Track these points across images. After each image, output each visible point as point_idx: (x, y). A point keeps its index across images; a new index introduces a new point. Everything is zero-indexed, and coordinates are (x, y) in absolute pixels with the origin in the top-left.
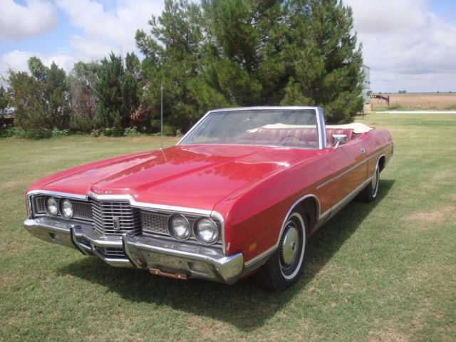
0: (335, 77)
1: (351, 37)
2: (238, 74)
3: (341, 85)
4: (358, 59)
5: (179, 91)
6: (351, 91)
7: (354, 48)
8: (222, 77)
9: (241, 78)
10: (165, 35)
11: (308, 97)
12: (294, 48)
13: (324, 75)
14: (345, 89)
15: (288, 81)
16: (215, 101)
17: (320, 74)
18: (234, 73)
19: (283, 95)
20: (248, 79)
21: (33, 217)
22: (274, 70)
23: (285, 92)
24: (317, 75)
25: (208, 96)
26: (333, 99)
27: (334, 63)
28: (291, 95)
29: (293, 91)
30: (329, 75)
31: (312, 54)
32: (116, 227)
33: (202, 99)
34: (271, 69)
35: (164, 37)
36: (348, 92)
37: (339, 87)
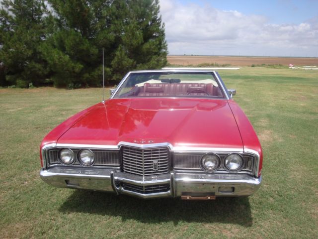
0: (150, 46)
1: (158, 19)
2: (81, 41)
3: (154, 51)
4: (162, 34)
5: (30, 53)
6: (159, 55)
7: (160, 26)
8: (68, 43)
9: (83, 44)
10: (14, 7)
11: (131, 59)
12: (120, 24)
13: (142, 44)
14: (156, 54)
15: (117, 47)
16: (63, 61)
17: (140, 43)
18: (77, 40)
19: (113, 58)
20: (89, 45)
21: (47, 168)
22: (106, 39)
23: (115, 55)
24: (138, 44)
25: (58, 57)
26: (149, 61)
27: (147, 36)
28: (120, 58)
29: (121, 54)
30: (146, 44)
31: (135, 29)
32: (155, 168)
33: (53, 60)
34: (104, 38)
35: (13, 9)
36: (157, 56)
37: (152, 52)
